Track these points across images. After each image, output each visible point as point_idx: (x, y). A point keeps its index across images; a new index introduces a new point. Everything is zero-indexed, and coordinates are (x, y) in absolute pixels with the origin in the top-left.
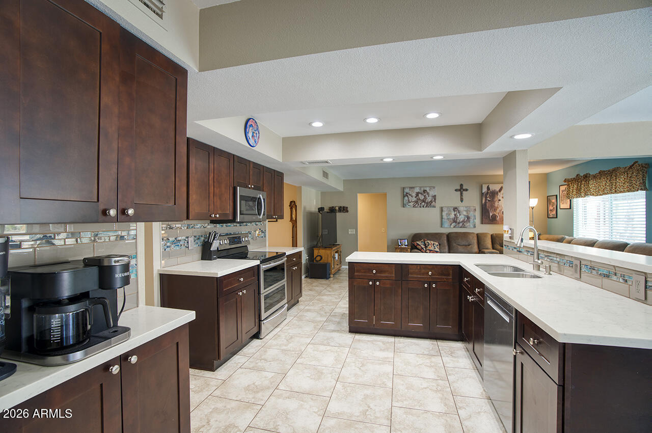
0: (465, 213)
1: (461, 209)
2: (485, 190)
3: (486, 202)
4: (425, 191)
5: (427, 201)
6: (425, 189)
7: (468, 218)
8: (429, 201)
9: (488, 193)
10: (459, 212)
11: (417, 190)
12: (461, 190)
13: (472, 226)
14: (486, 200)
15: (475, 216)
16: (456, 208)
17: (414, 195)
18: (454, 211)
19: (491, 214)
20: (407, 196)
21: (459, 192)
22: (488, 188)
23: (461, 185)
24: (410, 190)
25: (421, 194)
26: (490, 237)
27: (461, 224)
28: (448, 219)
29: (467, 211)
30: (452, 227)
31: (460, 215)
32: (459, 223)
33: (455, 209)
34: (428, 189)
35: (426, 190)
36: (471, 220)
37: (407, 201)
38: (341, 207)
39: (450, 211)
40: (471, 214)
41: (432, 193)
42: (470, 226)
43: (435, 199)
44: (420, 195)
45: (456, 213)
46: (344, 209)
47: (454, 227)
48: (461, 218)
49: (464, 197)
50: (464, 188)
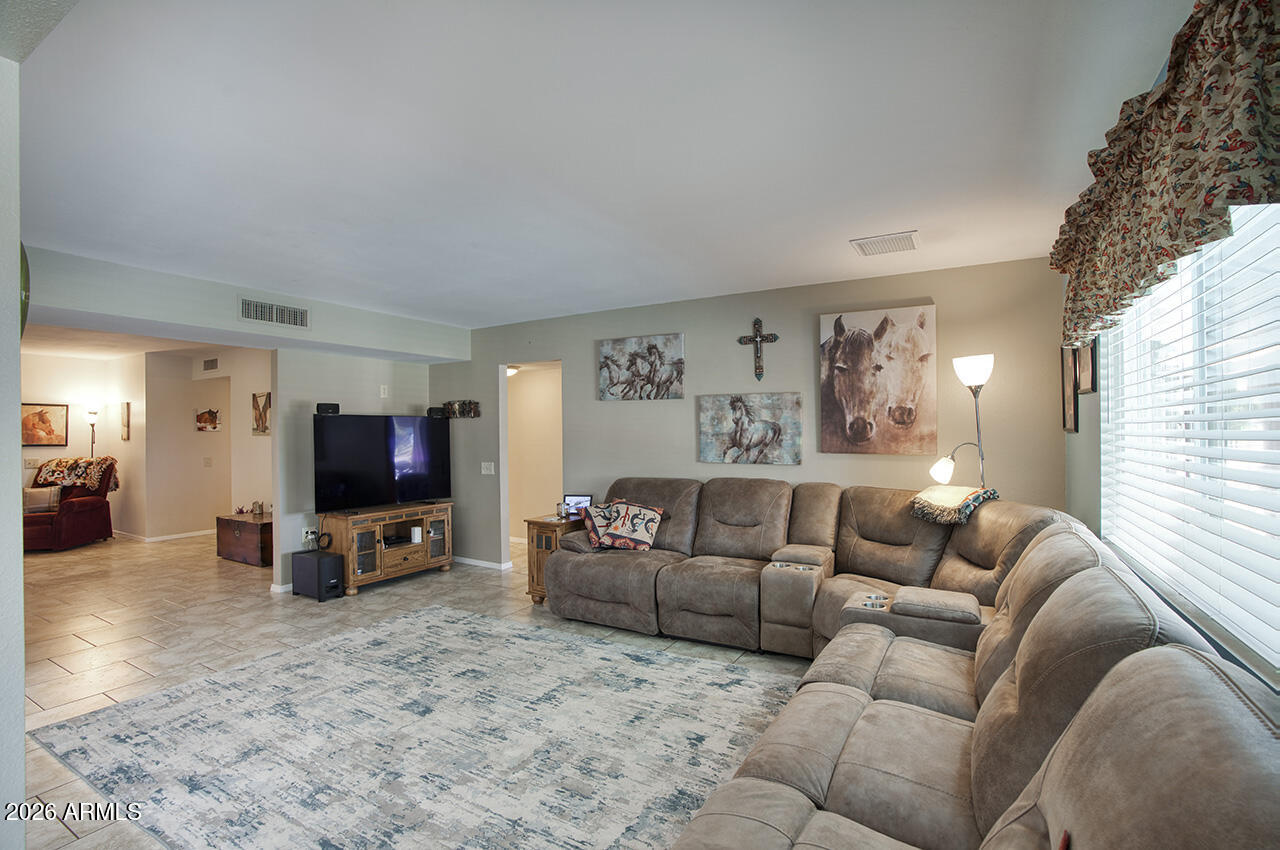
0: (766, 415)
1: (754, 401)
2: (827, 334)
3: (831, 377)
4: (652, 349)
5: (657, 380)
6: (654, 342)
7: (777, 431)
8: (664, 378)
9: (837, 344)
10: (748, 413)
11: (632, 347)
12: (758, 338)
13: (788, 459)
14: (832, 368)
15: (797, 425)
16: (739, 399)
17: (624, 361)
18: (734, 409)
19: (849, 419)
20: (607, 366)
21: (751, 347)
22: (839, 328)
23: (757, 324)
24: (614, 349)
25: (643, 358)
26: (835, 500)
27: (754, 453)
28: (716, 435)
29: (775, 408)
30: (728, 459)
31: (751, 421)
32: (748, 449)
33: (736, 402)
34: (659, 343)
35: (655, 347)
36: (786, 439)
37: (608, 382)
38: (464, 403)
39: (722, 408)
40: (785, 418)
41: (670, 354)
42: (779, 457)
43: (680, 373)
44: (639, 361)
45: (738, 414)
46: (470, 409)
47: (734, 462)
48: (755, 432)
49: (765, 363)
50: (765, 331)
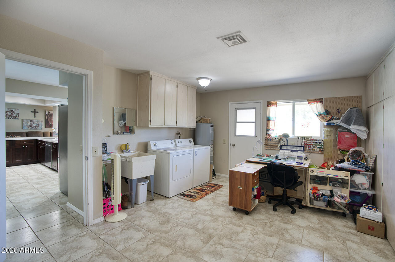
0: (36, 123)
1: (34, 121)
2: (47, 113)
3: (47, 118)
5: (13, 116)
7: (38, 125)
8: (15, 116)
9: (49, 114)
10: (33, 122)
12: (35, 112)
13: (40, 129)
14: (48, 117)
15: (42, 124)
16: (32, 120)
18: (30, 122)
19: (50, 124)
21: (33, 113)
22: (49, 112)
23: (35, 110)
26: (50, 133)
27: (34, 128)
28: (27, 125)
29: (38, 122)
30: (29, 129)
31: (34, 123)
32: (33, 127)
33: (31, 121)
34: (14, 110)
35: (12, 110)
36: (40, 126)
39: (28, 121)
40: (40, 123)
42: (39, 128)
43: (19, 115)
45: (31, 122)
47: (30, 129)
48: (34, 125)
49: (36, 116)
50: (36, 111)
